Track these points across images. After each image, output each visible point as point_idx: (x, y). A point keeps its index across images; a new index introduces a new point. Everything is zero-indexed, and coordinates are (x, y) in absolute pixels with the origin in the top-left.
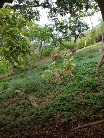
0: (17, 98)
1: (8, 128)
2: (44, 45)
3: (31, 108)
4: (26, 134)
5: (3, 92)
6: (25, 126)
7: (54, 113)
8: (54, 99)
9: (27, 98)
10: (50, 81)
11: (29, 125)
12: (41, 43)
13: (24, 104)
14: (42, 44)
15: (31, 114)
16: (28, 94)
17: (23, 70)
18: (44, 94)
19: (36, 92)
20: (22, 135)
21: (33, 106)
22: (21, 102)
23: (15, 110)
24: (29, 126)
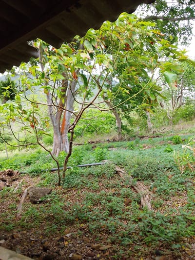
0: (117, 181)
1: (94, 227)
2: (185, 96)
3: (140, 209)
4: (121, 252)
5: (96, 164)
6: (122, 237)
7: (186, 237)
8: (190, 208)
9: (135, 187)
10: (187, 169)
11: (130, 238)
12: (182, 91)
13: (127, 196)
14: (182, 93)
15: (137, 220)
16: (139, 180)
17: (135, 137)
18: (171, 191)
19: (154, 181)
20: (115, 251)
21: (143, 206)
22: (123, 191)
23: (110, 201)
24: (130, 241)
